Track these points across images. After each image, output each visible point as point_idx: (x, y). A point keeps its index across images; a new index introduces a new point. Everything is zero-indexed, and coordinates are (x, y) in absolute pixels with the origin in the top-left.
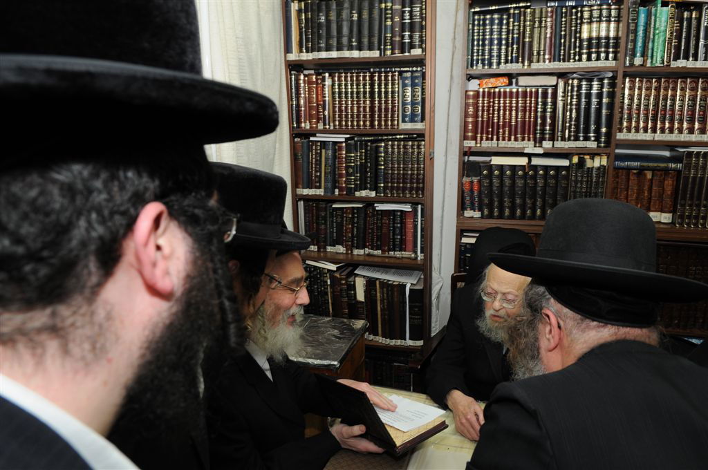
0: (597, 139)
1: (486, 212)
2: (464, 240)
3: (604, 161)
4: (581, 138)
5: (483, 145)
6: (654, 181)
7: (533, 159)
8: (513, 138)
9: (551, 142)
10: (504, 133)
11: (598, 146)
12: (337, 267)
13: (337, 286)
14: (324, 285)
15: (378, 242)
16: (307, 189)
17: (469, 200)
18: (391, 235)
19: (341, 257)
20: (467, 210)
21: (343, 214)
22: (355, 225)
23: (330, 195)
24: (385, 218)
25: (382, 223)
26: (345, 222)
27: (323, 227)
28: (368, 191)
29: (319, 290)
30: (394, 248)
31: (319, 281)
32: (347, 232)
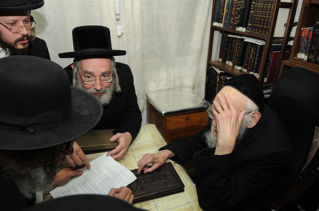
12: (220, 72)
13: (221, 84)
14: (216, 81)
15: (246, 64)
16: (217, 23)
17: (303, 45)
18: (253, 61)
19: (230, 69)
20: (299, 53)
21: (235, 42)
22: (239, 50)
23: (226, 28)
24: (253, 49)
25: (251, 52)
26: (235, 48)
27: (225, 49)
28: (242, 27)
29: (214, 83)
30: (253, 70)
31: (214, 78)
32: (235, 54)
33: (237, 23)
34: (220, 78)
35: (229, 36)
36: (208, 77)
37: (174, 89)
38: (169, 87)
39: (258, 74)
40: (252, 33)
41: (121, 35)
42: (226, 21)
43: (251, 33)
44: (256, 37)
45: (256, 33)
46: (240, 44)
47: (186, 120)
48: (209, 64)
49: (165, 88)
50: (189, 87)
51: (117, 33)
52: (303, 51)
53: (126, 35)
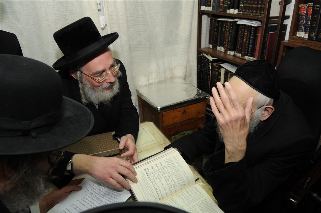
12: (213, 59)
13: (213, 71)
14: (208, 69)
15: (240, 48)
16: (204, 7)
17: (302, 22)
18: (247, 44)
19: (222, 55)
20: (299, 31)
21: (226, 26)
22: (231, 34)
23: (215, 11)
24: (246, 31)
25: (244, 35)
26: (226, 32)
27: (215, 34)
28: (233, 9)
29: (206, 71)
30: (248, 53)
31: (206, 66)
32: (226, 39)
33: (227, 5)
34: (212, 65)
35: (219, 19)
36: (199, 65)
37: (165, 81)
38: (160, 80)
39: (254, 57)
40: (246, 14)
41: (105, 27)
42: (214, 4)
43: (244, 14)
44: (250, 18)
45: (250, 13)
46: (231, 27)
47: (183, 113)
48: (200, 52)
49: (156, 80)
50: (180, 77)
51: (100, 25)
52: (302, 30)
53: (110, 26)
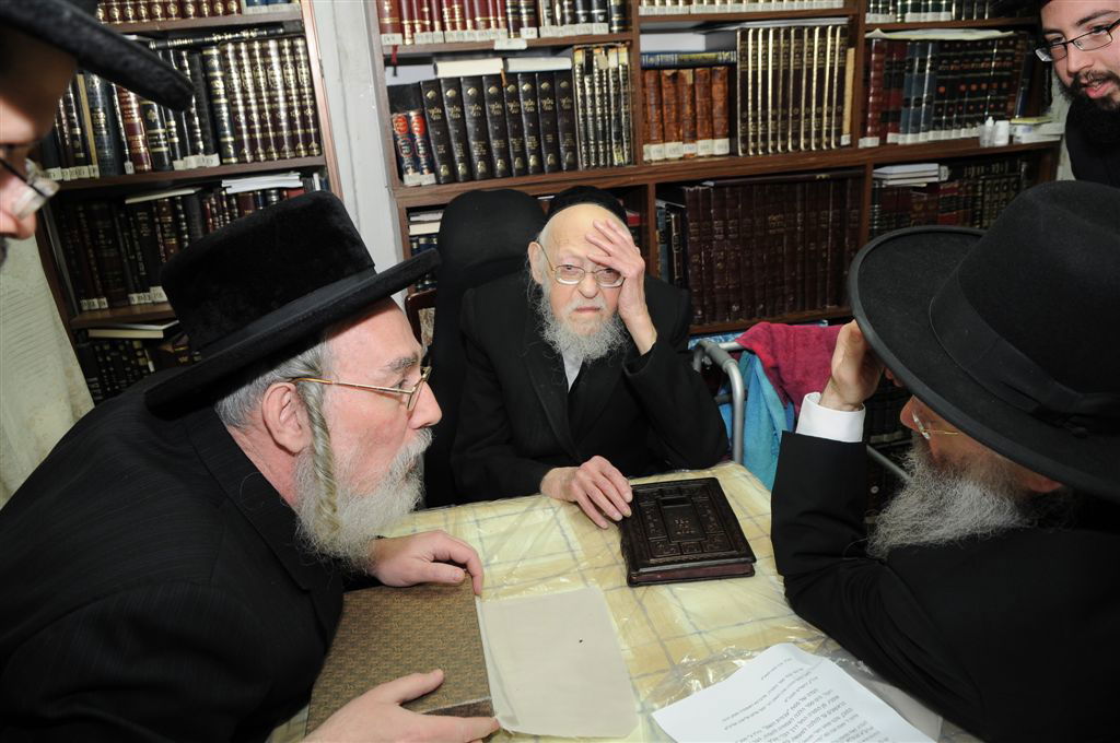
0: (607, 19)
1: (443, 171)
2: (415, 230)
3: (624, 57)
4: (582, 19)
5: (418, 42)
6: (697, 88)
7: (509, 60)
8: (469, 22)
9: (535, 30)
10: (452, 14)
11: (610, 31)
12: (164, 331)
14: (141, 375)
17: (408, 153)
20: (407, 173)
22: (185, 237)
23: (117, 176)
26: (159, 235)
28: (199, 156)
33: (165, 149)
35: (131, 201)
46: (182, 216)
